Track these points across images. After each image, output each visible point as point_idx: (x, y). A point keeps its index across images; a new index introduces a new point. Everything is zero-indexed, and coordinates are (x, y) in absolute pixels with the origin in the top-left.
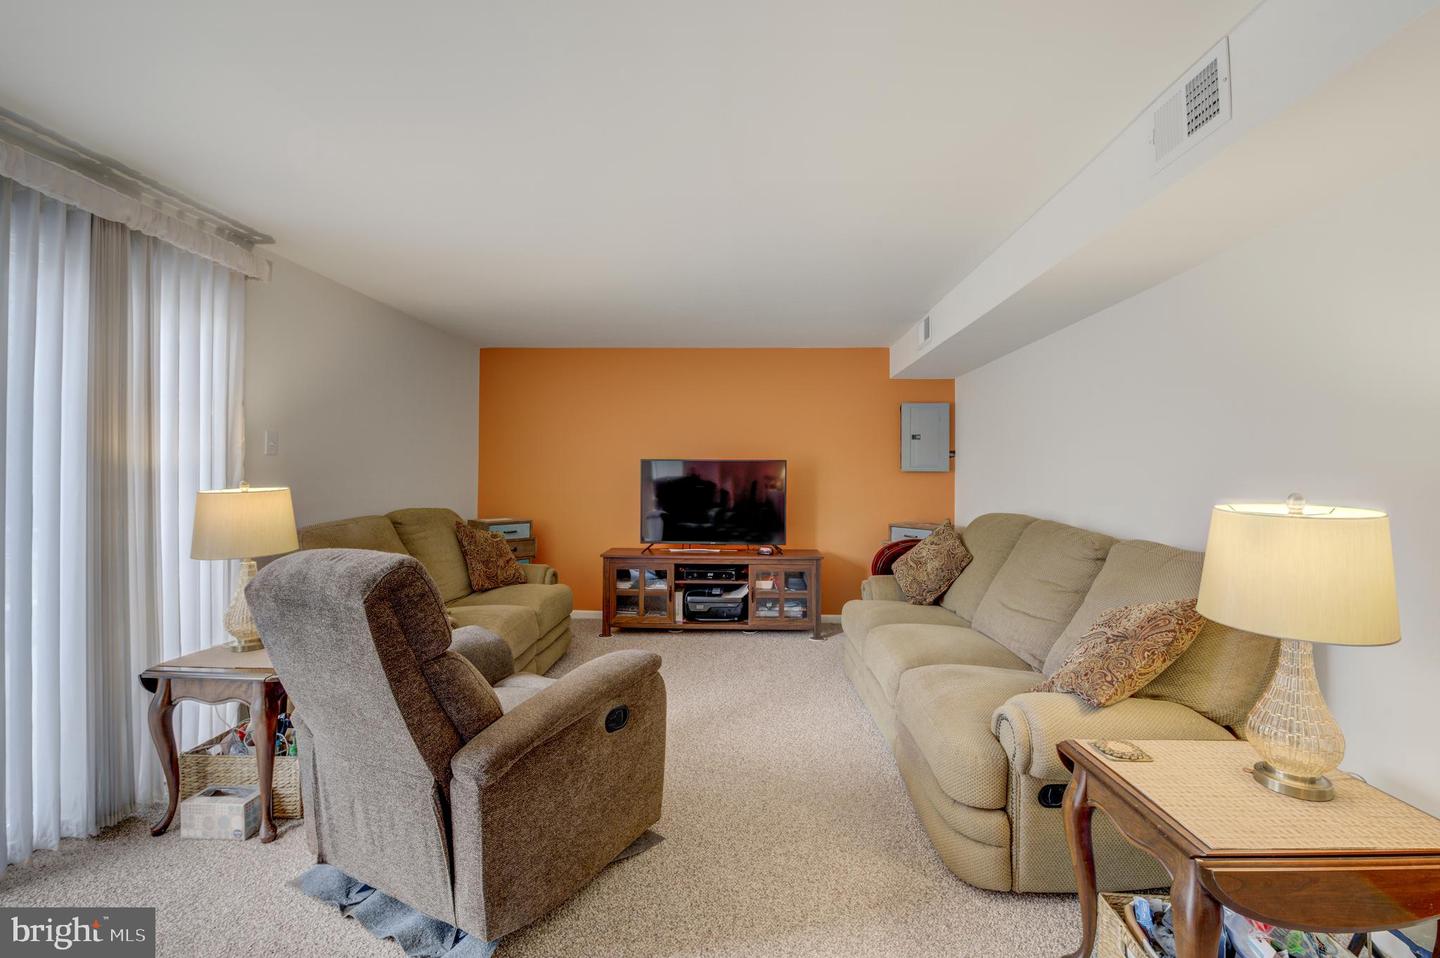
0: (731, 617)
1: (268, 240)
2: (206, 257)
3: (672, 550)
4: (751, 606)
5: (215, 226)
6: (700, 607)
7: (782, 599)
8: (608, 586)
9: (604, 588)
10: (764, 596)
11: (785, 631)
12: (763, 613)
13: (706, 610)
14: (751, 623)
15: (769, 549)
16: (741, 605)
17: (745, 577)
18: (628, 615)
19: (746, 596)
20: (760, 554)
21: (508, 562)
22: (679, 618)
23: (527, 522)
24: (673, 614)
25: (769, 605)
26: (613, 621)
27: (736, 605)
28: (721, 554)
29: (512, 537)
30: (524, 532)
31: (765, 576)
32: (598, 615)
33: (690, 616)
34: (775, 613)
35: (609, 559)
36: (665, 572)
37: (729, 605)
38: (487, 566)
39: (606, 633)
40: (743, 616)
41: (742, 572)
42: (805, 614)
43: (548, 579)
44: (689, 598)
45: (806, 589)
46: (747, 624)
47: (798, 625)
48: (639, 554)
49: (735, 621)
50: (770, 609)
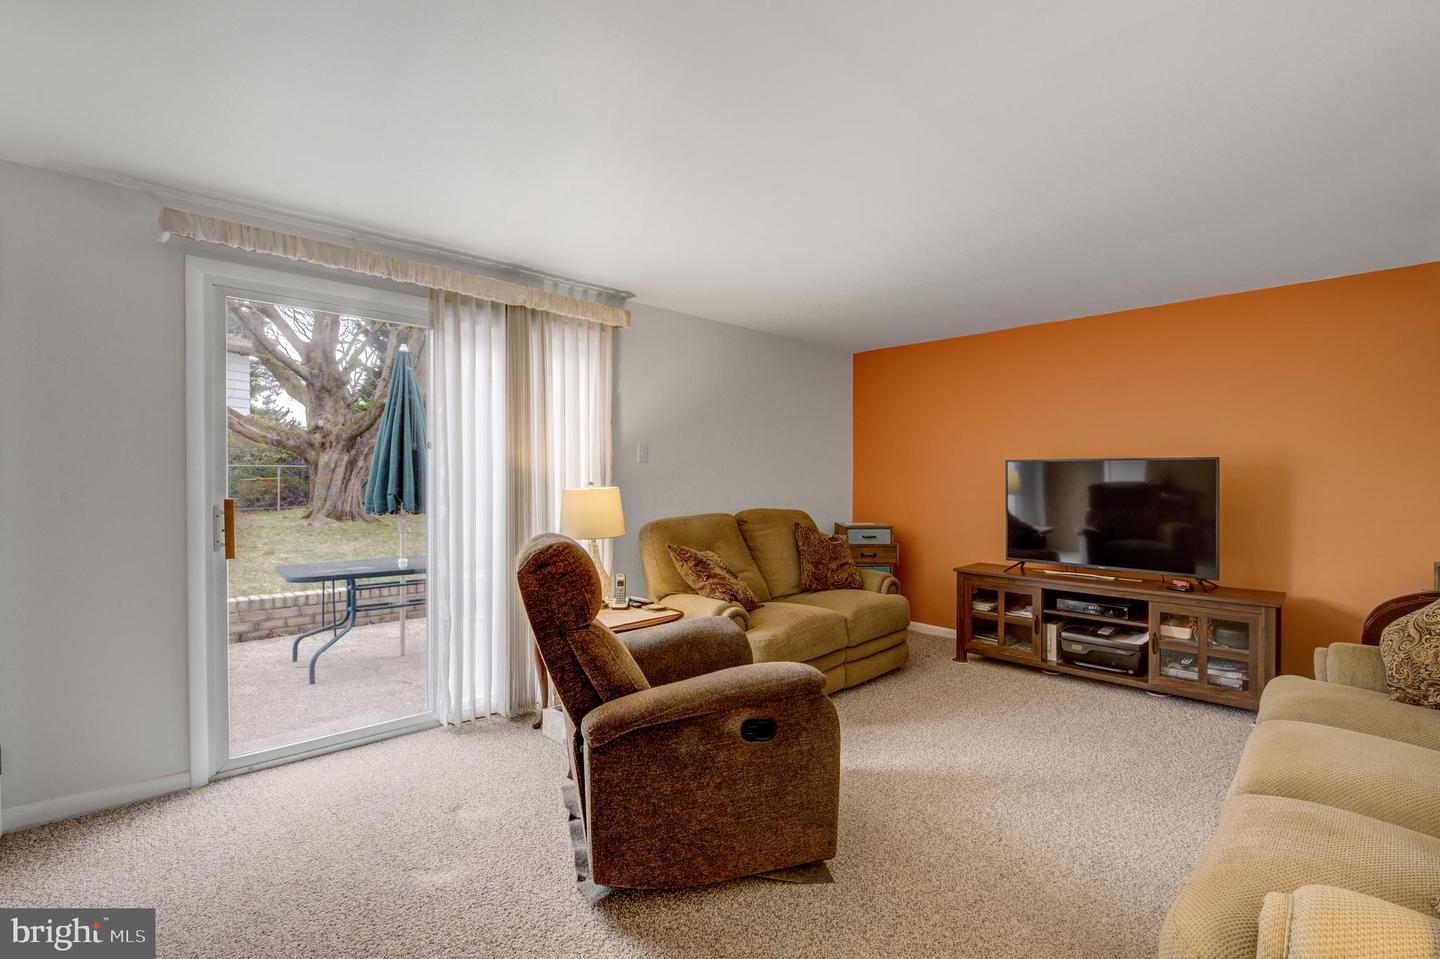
0: (1122, 666)
1: (630, 295)
2: (579, 317)
3: (1047, 572)
4: (1153, 659)
5: (596, 293)
6: (1077, 648)
7: (1204, 658)
8: (964, 606)
9: (959, 606)
10: (1179, 649)
11: (1211, 703)
12: (1174, 671)
13: (1085, 652)
14: (1153, 680)
15: (1184, 584)
16: (1138, 655)
17: (1144, 617)
18: (989, 642)
19: (1147, 644)
20: (1172, 588)
21: (842, 565)
22: (1053, 656)
23: (887, 528)
24: (1044, 650)
25: (1185, 662)
26: (968, 645)
27: (1132, 652)
28: (1116, 583)
29: (871, 542)
30: (884, 538)
31: (1182, 621)
32: (951, 633)
33: (1067, 658)
34: (1193, 675)
35: (963, 575)
36: (1030, 597)
37: (1119, 652)
38: (816, 568)
39: (961, 656)
40: (1142, 671)
41: (1139, 610)
42: (1245, 686)
43: (885, 587)
44: (1064, 634)
45: (1246, 649)
46: (1147, 682)
47: (1233, 699)
48: (1000, 573)
49: (1127, 674)
50: (1186, 668)
